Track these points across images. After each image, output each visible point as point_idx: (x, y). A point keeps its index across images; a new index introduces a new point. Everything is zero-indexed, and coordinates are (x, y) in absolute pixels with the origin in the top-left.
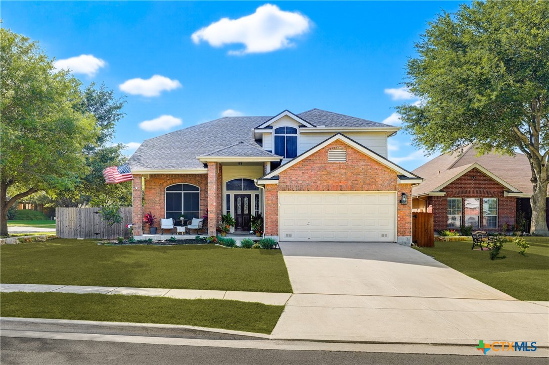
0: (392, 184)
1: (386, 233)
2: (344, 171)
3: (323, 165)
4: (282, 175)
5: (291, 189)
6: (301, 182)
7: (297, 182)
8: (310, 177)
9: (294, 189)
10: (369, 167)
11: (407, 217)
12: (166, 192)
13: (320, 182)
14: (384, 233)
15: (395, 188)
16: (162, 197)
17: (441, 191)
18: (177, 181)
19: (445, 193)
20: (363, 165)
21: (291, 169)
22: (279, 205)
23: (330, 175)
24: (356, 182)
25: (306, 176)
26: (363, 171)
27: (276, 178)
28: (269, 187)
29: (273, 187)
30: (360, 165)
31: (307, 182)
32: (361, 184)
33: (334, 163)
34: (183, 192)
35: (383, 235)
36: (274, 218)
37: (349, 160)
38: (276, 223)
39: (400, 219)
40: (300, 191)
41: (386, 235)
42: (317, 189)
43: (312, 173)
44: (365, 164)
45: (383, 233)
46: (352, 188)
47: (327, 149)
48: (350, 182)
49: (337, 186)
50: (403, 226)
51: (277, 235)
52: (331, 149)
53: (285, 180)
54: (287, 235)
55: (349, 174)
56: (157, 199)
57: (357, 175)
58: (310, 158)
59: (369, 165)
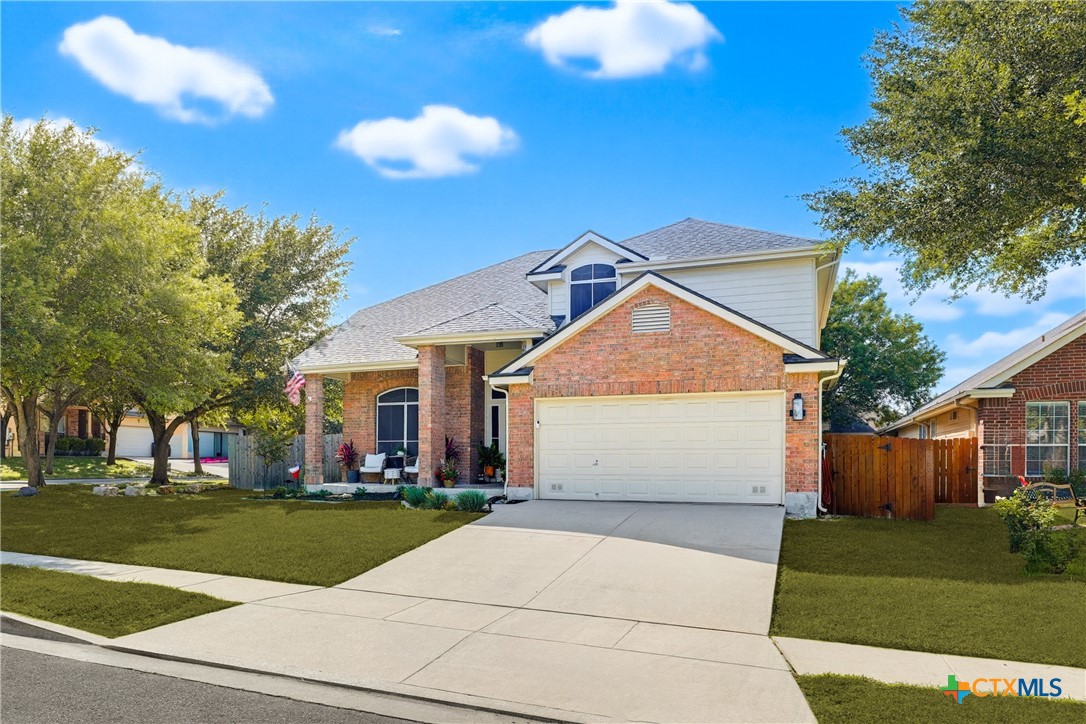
0: (773, 374)
1: (762, 484)
2: (666, 350)
3: (621, 341)
4: (541, 366)
5: (557, 392)
6: (576, 378)
7: (569, 379)
8: (594, 368)
9: (564, 391)
10: (720, 339)
11: (807, 449)
12: (379, 404)
13: (614, 376)
14: (759, 485)
15: (779, 382)
16: (372, 414)
17: (1005, 385)
18: (395, 383)
19: (1013, 391)
20: (705, 336)
21: (557, 353)
22: (536, 425)
23: (636, 360)
24: (691, 373)
25: (588, 365)
26: (705, 349)
27: (525, 371)
28: (516, 391)
29: (524, 390)
30: (699, 336)
31: (590, 377)
32: (702, 377)
33: (644, 335)
34: (406, 404)
35: (755, 490)
36: (526, 450)
37: (675, 326)
38: (528, 463)
39: (792, 453)
40: (575, 396)
41: (763, 490)
42: (610, 392)
43: (600, 358)
44: (710, 333)
45: (755, 484)
46: (683, 387)
47: (629, 306)
48: (677, 373)
49: (650, 382)
50: (798, 469)
51: (532, 486)
52: (636, 306)
53: (547, 375)
54: (554, 487)
55: (675, 357)
56: (363, 418)
57: (693, 358)
58: (594, 328)
59: (719, 336)
